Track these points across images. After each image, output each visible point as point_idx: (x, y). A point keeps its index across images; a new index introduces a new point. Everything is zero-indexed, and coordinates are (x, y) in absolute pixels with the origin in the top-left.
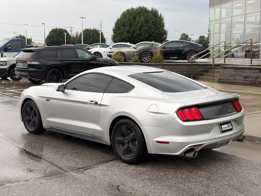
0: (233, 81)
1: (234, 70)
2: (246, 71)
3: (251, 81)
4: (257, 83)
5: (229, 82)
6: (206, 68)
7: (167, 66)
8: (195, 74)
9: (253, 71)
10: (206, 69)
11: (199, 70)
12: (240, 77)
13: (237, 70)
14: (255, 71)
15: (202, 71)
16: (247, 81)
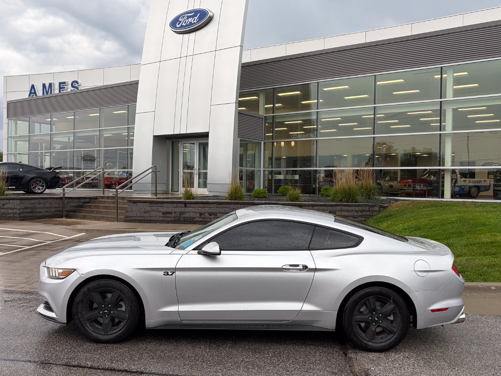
0: (148, 219)
1: (148, 204)
2: (166, 205)
3: (174, 217)
4: (182, 219)
5: (142, 220)
6: (80, 202)
7: (28, 201)
8: (67, 211)
9: (175, 205)
10: (81, 204)
11: (72, 205)
12: (158, 213)
13: (152, 205)
14: (179, 205)
15: (76, 207)
16: (168, 217)
